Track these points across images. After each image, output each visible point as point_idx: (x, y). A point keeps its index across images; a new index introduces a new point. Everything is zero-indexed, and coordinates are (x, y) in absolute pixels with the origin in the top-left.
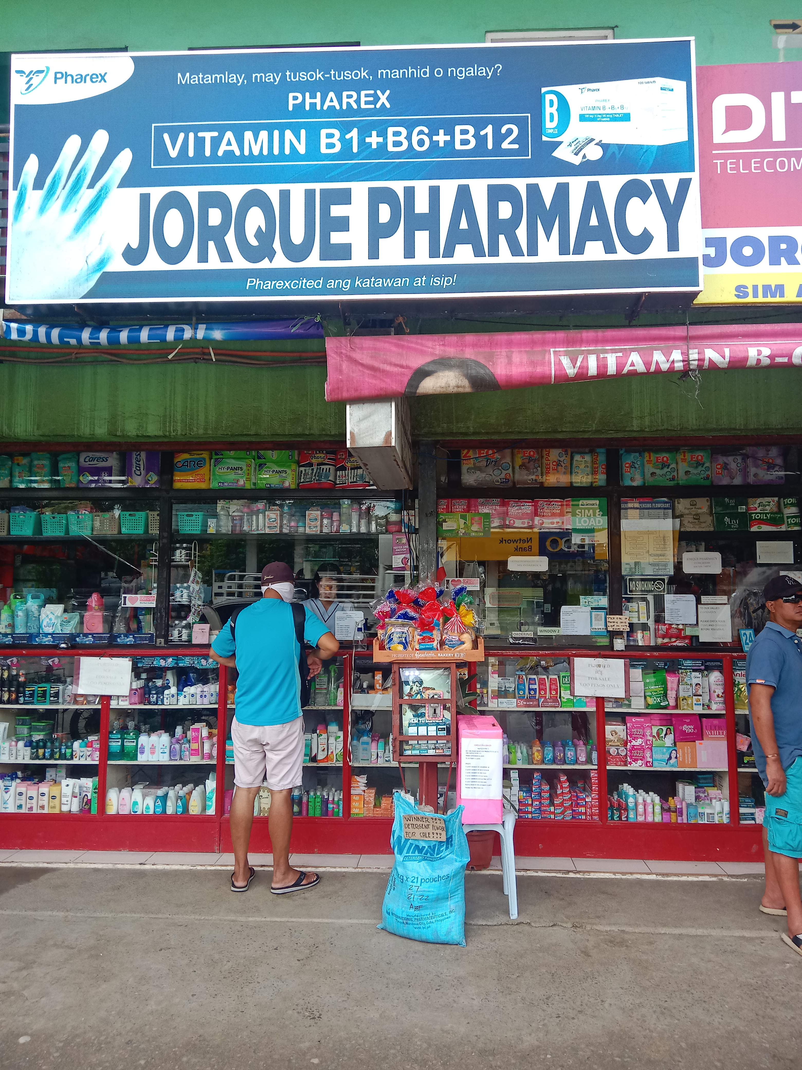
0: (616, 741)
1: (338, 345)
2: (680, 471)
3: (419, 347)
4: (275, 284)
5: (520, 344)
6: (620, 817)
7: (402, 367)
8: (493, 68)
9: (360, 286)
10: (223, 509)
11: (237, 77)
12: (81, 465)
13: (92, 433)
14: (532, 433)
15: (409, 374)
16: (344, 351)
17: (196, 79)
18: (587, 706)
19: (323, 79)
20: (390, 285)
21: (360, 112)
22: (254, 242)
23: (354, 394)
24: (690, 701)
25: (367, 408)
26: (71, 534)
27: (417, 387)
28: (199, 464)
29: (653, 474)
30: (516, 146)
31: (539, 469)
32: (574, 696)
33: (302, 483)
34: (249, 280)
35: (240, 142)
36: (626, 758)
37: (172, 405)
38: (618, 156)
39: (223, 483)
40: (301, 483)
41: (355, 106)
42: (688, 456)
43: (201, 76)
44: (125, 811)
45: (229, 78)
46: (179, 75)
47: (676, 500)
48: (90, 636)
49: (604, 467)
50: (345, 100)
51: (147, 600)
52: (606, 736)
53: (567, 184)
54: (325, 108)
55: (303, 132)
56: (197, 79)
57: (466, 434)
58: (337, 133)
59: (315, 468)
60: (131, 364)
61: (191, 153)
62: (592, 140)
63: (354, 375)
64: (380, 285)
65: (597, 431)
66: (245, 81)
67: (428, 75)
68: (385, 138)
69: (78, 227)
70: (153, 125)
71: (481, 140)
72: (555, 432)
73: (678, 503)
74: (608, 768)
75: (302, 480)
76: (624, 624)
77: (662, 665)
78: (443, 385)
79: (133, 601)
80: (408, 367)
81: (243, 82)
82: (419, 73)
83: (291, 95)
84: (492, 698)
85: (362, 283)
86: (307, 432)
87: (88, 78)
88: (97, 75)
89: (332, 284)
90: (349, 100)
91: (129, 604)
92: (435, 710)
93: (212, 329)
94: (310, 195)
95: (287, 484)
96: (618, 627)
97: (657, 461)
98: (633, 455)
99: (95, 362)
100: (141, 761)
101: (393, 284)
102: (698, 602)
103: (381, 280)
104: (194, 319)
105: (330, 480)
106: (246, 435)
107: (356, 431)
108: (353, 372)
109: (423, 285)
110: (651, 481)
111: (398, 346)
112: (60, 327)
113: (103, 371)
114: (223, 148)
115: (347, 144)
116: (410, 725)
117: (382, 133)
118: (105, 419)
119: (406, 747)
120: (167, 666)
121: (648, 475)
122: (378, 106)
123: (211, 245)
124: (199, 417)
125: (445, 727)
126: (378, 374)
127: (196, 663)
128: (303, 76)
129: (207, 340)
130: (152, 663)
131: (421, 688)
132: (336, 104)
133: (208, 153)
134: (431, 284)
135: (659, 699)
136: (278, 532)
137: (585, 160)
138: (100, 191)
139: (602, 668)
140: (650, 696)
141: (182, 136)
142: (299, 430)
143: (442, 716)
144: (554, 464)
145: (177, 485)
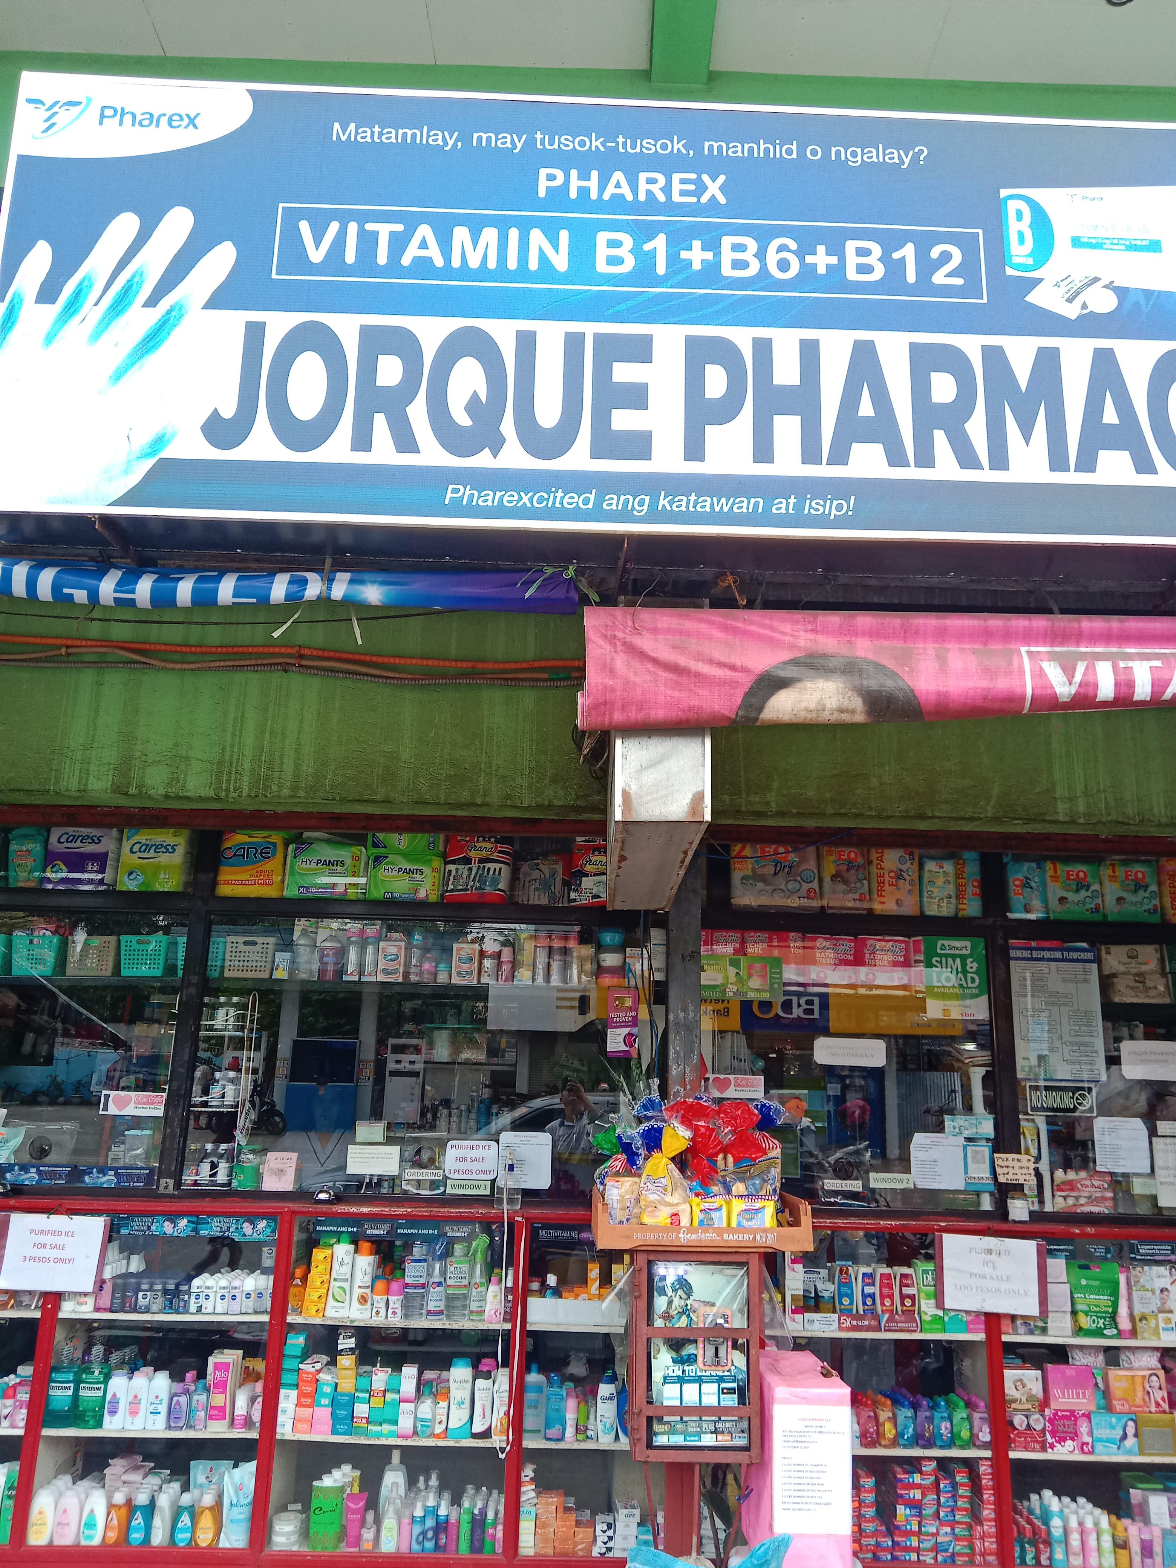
0: (1024, 1400)
1: (610, 623)
2: (1108, 898)
3: (766, 632)
4: (502, 497)
5: (962, 636)
6: (1037, 1558)
7: (733, 668)
8: (911, 152)
9: (669, 508)
10: (304, 933)
11: (444, 136)
12: (50, 847)
13: (82, 788)
14: (880, 817)
15: (746, 681)
16: (620, 635)
17: (367, 135)
18: (970, 1331)
19: (602, 149)
20: (726, 509)
21: (670, 207)
22: (463, 419)
23: (634, 715)
24: (1153, 1323)
25: (656, 747)
26: (15, 972)
27: (760, 709)
28: (265, 852)
29: (1062, 900)
30: (959, 281)
31: (865, 882)
32: (944, 1309)
33: (451, 891)
34: (451, 487)
35: (445, 244)
36: (1045, 1435)
37: (237, 744)
38: (1145, 310)
39: (307, 888)
40: (447, 891)
41: (661, 198)
42: (1120, 871)
43: (377, 129)
44: (66, 1539)
45: (428, 136)
46: (337, 126)
47: (1103, 948)
48: (34, 1170)
49: (976, 884)
50: (643, 187)
51: (147, 1103)
52: (1006, 1391)
53: (1057, 350)
54: (606, 196)
55: (564, 235)
56: (369, 134)
57: (762, 815)
58: (627, 240)
59: (474, 866)
60: (168, 669)
61: (350, 257)
62: (1096, 280)
63: (638, 680)
64: (708, 509)
65: (996, 819)
66: (460, 144)
67: (794, 156)
68: (718, 254)
69: (118, 375)
70: (281, 206)
71: (895, 269)
72: (922, 817)
73: (1108, 953)
74: (1013, 1455)
75: (451, 887)
76: (1025, 1171)
77: (1100, 1251)
78: (812, 706)
79: (122, 1104)
80: (744, 670)
81: (455, 144)
82: (779, 151)
83: (543, 172)
84: (794, 1312)
85: (671, 503)
86: (479, 801)
87: (164, 121)
88: (180, 116)
89: (613, 502)
90: (650, 187)
91: (112, 1110)
92: (717, 1349)
93: (362, 582)
94: (573, 343)
95: (422, 894)
96: (1015, 1177)
97: (1068, 879)
98: (1026, 865)
99: (101, 664)
100: (109, 1431)
101: (731, 507)
102: (1153, 1133)
103: (709, 499)
104: (328, 562)
105: (499, 890)
106: (366, 801)
107: (634, 789)
108: (635, 673)
109: (791, 511)
110: (1057, 912)
111: (726, 629)
112: (57, 566)
113: (115, 679)
114: (412, 252)
115: (646, 261)
116: (666, 1380)
117: (712, 245)
118: (109, 764)
119: (656, 1427)
120: (176, 1234)
121: (1053, 902)
122: (704, 199)
123: (380, 421)
124: (284, 767)
125: (735, 1385)
126: (684, 680)
127: (232, 1229)
128: (567, 143)
129: (347, 603)
130: (149, 1227)
131: (689, 1302)
132: (626, 191)
133: (382, 258)
134: (806, 512)
135: (1101, 1321)
136: (400, 980)
137: (1085, 312)
138: (169, 312)
139: (994, 1257)
140: (1086, 1313)
141: (334, 227)
142: (465, 796)
143: (730, 1363)
144: (892, 874)
145: (225, 890)
